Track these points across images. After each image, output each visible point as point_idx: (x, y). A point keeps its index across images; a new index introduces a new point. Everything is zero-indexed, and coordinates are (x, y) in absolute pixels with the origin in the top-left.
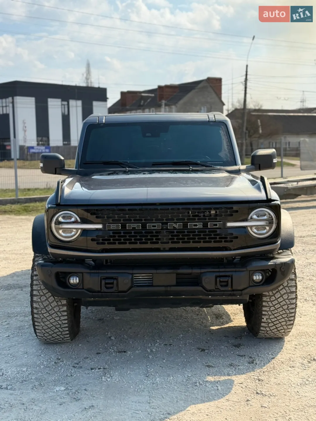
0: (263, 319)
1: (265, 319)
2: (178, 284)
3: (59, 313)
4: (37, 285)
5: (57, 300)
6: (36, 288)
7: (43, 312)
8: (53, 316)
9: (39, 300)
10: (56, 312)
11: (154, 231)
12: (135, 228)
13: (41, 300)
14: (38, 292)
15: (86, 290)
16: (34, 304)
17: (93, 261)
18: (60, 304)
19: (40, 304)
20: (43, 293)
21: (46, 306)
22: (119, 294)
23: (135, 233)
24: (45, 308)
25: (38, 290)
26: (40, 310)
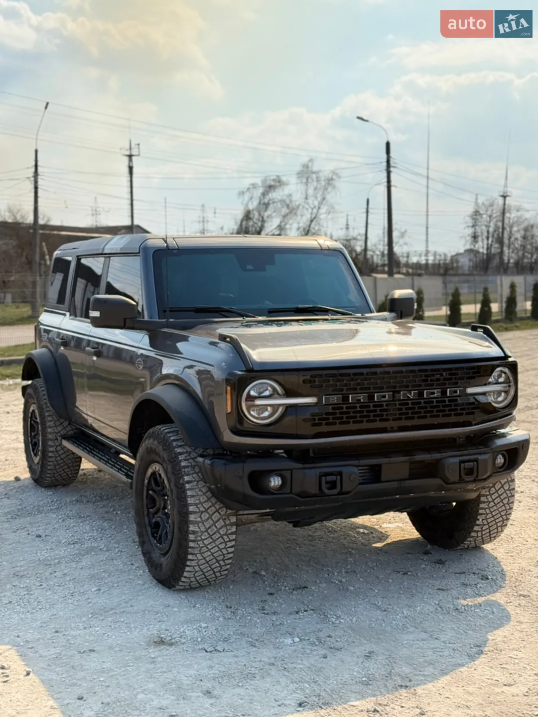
0: (478, 520)
1: (481, 520)
2: (412, 477)
3: (225, 537)
4: (192, 496)
5: (224, 517)
6: (192, 502)
7: (203, 538)
8: (217, 543)
9: (199, 519)
10: (222, 537)
11: (384, 404)
12: (360, 400)
13: (201, 518)
14: (197, 507)
15: (295, 495)
16: (190, 526)
17: (285, 452)
18: (228, 522)
19: (200, 525)
20: (204, 508)
21: (209, 528)
22: (340, 496)
23: (360, 407)
24: (207, 531)
25: (196, 505)
26: (200, 534)
